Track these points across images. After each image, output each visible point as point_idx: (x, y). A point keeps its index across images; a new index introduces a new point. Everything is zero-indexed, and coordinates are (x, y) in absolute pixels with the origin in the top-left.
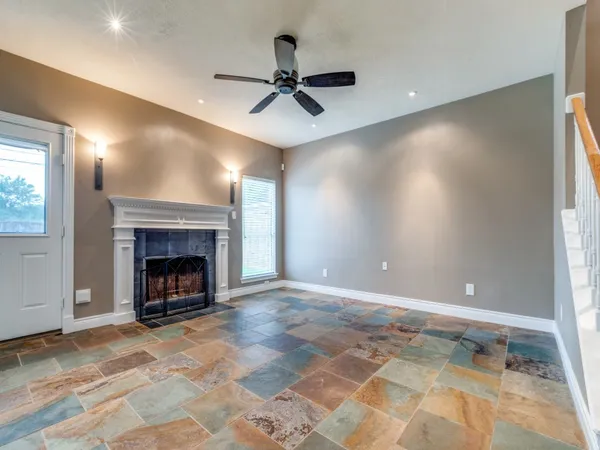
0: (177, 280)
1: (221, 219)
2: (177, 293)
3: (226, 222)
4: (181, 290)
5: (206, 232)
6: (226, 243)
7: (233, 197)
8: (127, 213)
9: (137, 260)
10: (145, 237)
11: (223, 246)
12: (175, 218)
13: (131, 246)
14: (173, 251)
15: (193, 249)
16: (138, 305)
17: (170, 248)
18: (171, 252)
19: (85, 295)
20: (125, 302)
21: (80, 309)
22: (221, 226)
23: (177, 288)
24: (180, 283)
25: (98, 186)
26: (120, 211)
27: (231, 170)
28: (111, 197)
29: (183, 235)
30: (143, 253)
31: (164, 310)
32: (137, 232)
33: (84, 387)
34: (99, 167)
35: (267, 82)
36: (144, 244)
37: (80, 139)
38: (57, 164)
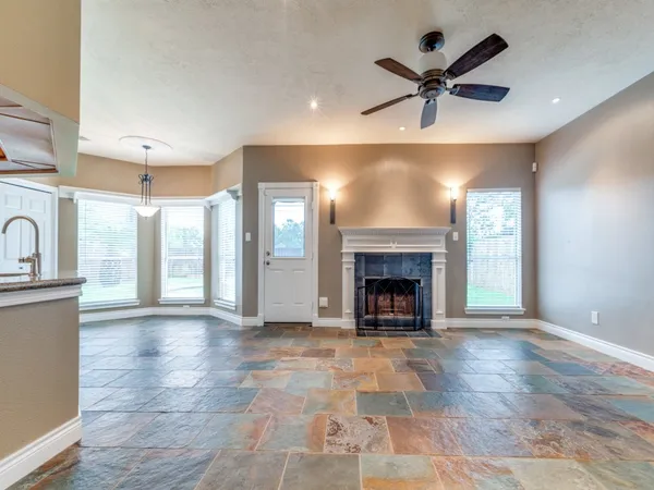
0: (392, 300)
1: (438, 241)
2: (392, 312)
3: (443, 244)
4: (396, 309)
5: (422, 255)
6: (443, 267)
7: (455, 216)
8: (349, 241)
9: (358, 279)
10: (364, 260)
11: (439, 269)
12: (388, 242)
13: (353, 267)
14: (388, 273)
15: (406, 271)
16: (358, 316)
17: (385, 270)
18: (386, 273)
19: (324, 301)
20: (348, 311)
21: (322, 312)
22: (438, 248)
23: (392, 307)
24: (396, 304)
25: (332, 221)
26: (345, 238)
27: (452, 186)
28: (340, 228)
29: (397, 258)
30: (363, 273)
31: (375, 324)
32: (357, 255)
33: (288, 358)
34: (333, 206)
35: (410, 96)
36: (363, 265)
37: (322, 188)
38: (309, 210)
